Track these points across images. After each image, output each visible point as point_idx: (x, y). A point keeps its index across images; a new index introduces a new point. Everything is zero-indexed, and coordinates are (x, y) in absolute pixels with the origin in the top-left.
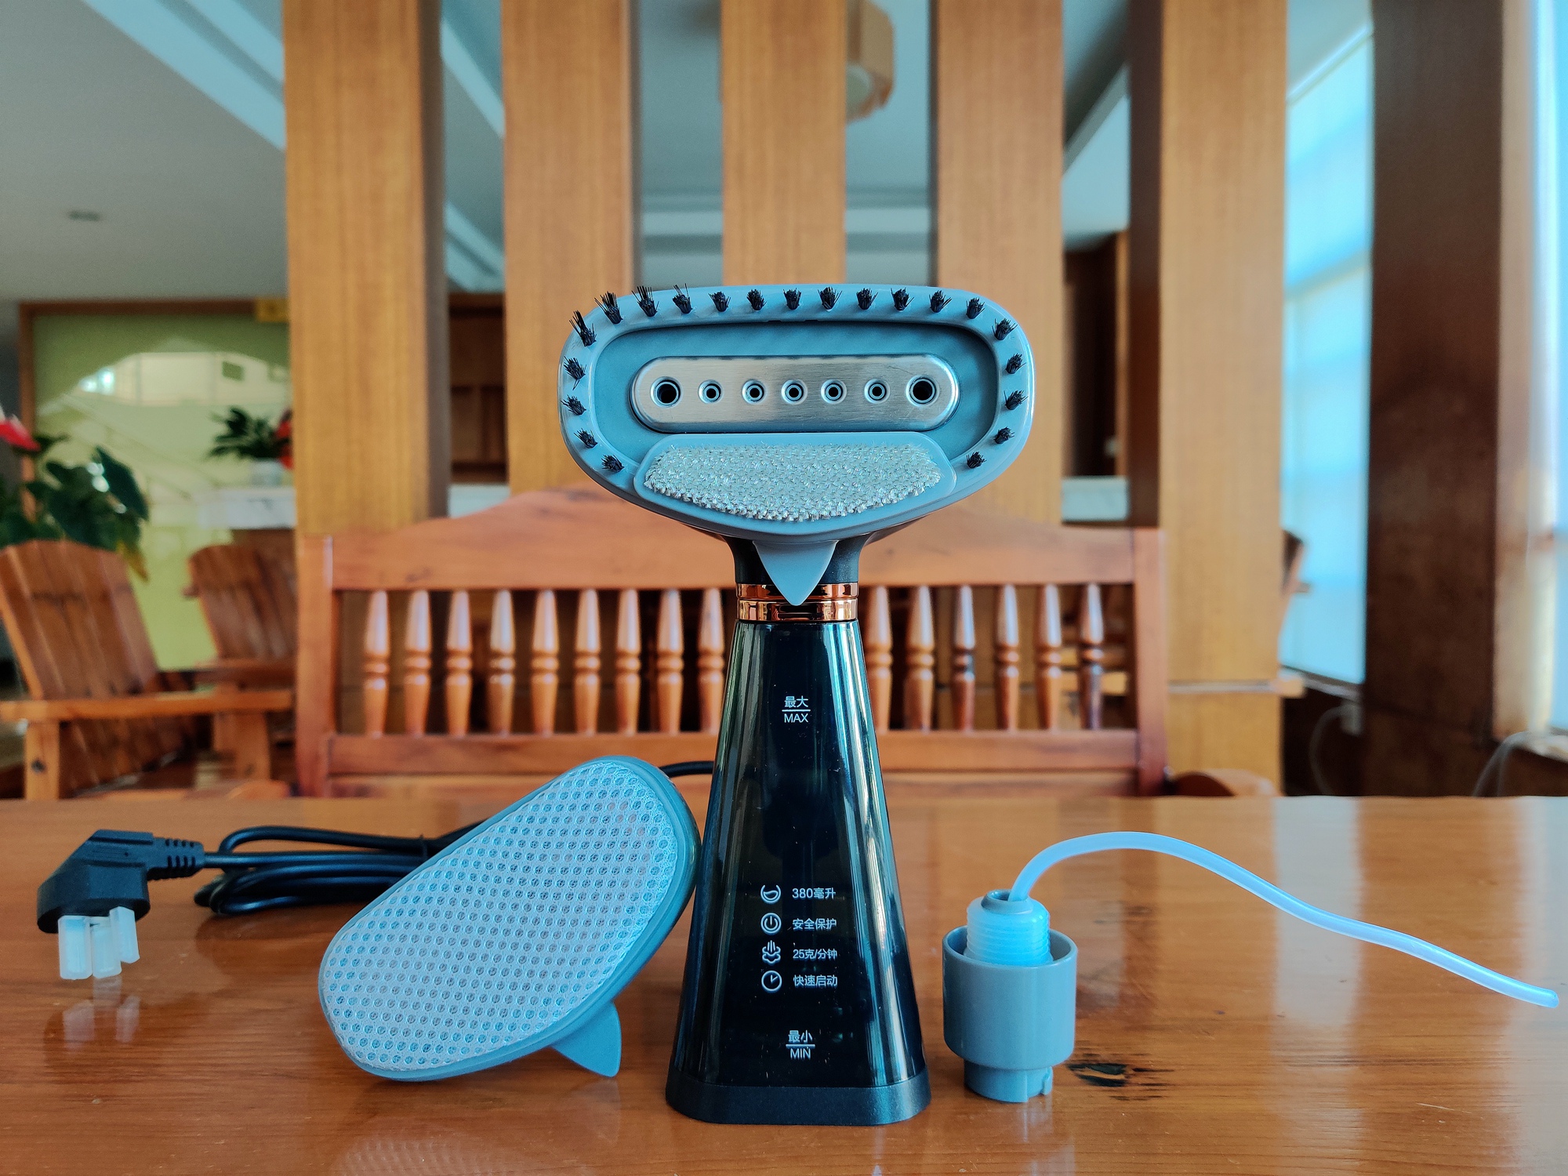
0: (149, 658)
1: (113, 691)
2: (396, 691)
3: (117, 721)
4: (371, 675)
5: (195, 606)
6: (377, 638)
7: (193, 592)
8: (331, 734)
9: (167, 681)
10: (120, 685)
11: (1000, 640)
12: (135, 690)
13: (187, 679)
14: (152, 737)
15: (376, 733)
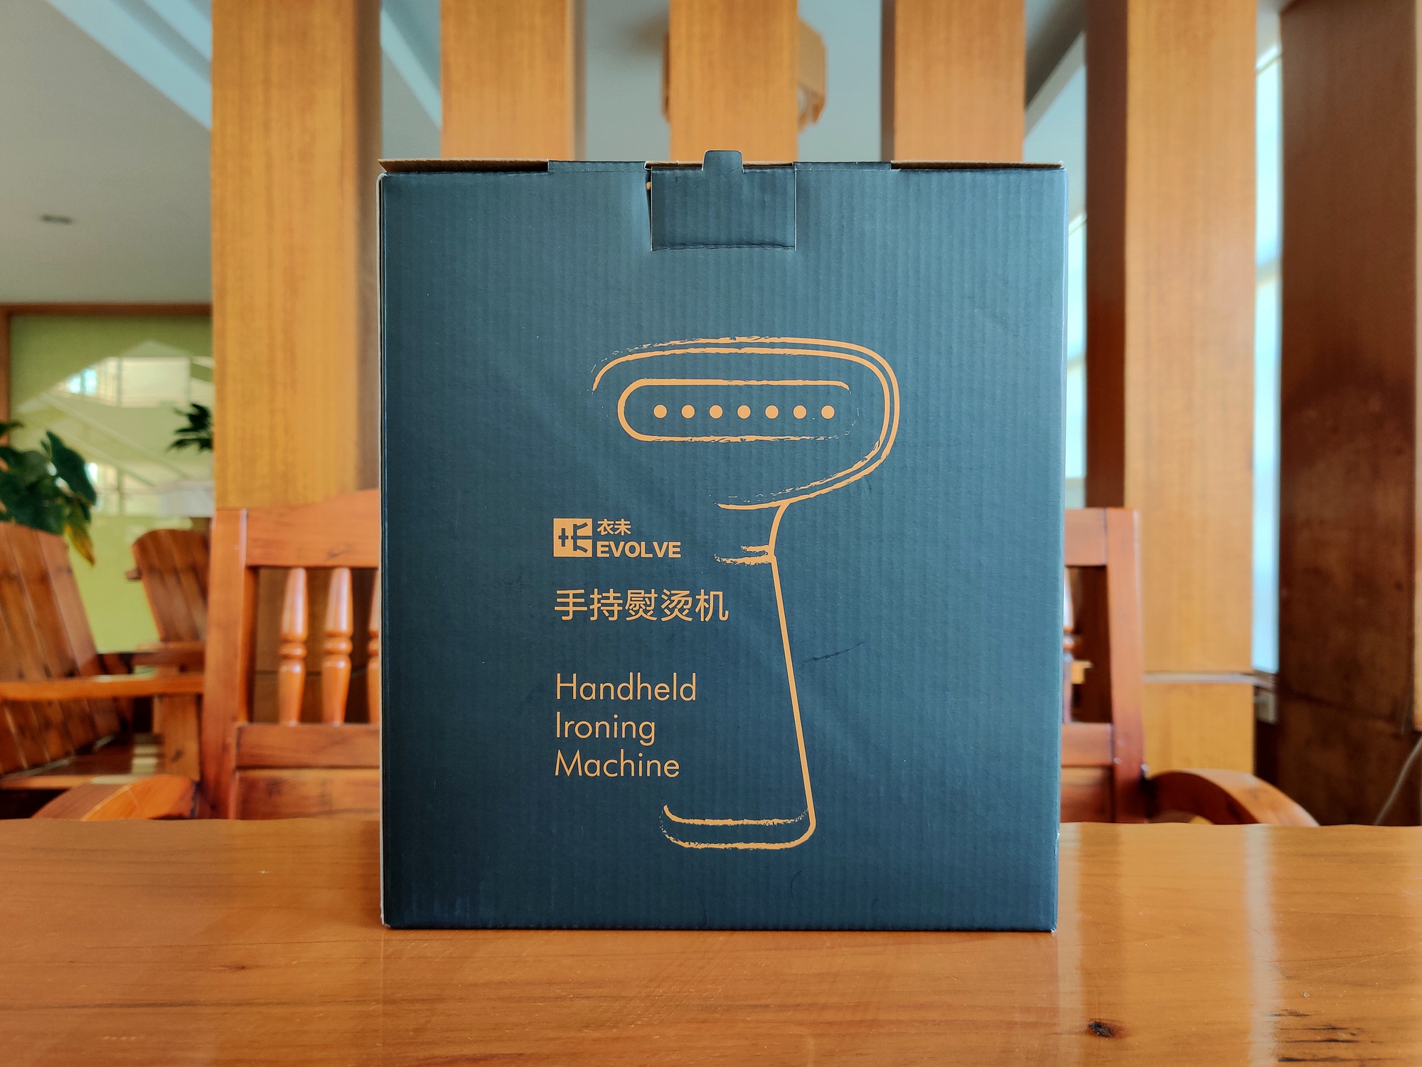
0: (89, 641)
1: (48, 673)
2: (313, 678)
3: (50, 703)
4: (287, 658)
5: (138, 590)
6: (295, 619)
7: (137, 576)
8: (242, 722)
9: (103, 664)
10: (55, 670)
12: (72, 673)
13: (126, 662)
14: (88, 720)
15: (291, 721)
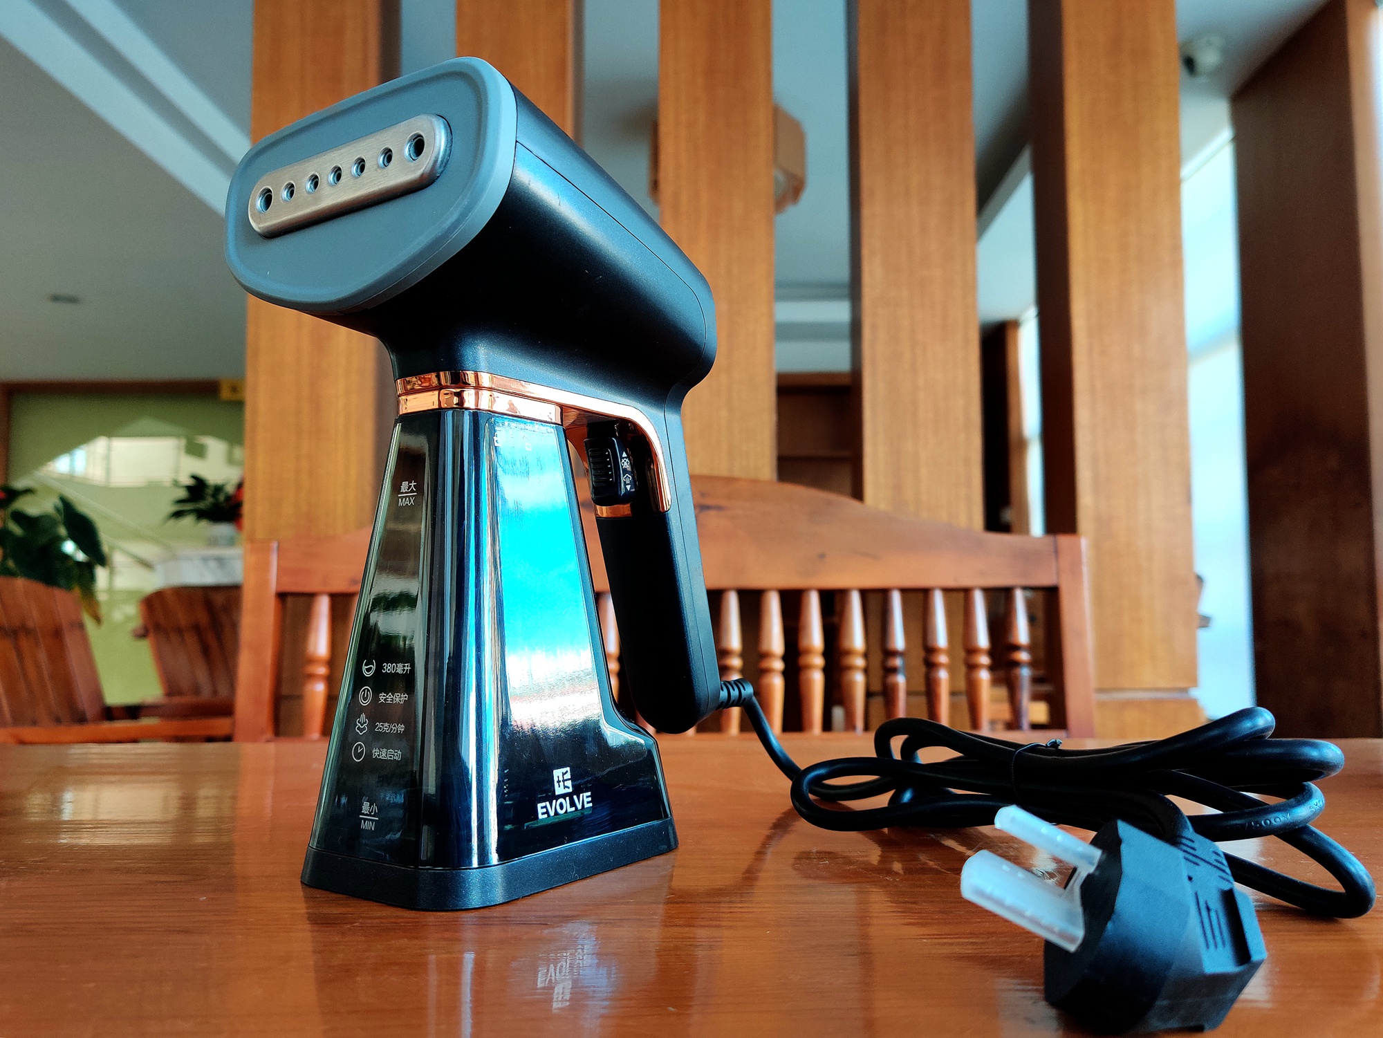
0: (98, 694)
1: (57, 719)
4: (311, 677)
6: (319, 642)
7: (142, 634)
8: (269, 736)
9: (112, 714)
10: (65, 715)
11: (930, 643)
12: (79, 720)
13: (132, 712)
15: (314, 735)
